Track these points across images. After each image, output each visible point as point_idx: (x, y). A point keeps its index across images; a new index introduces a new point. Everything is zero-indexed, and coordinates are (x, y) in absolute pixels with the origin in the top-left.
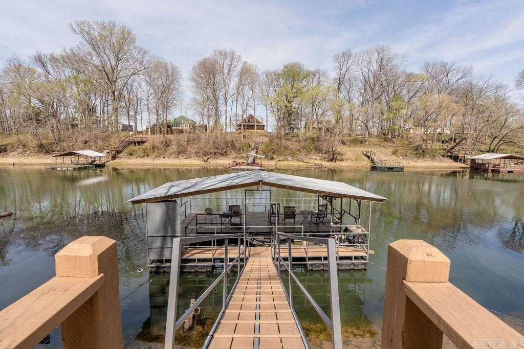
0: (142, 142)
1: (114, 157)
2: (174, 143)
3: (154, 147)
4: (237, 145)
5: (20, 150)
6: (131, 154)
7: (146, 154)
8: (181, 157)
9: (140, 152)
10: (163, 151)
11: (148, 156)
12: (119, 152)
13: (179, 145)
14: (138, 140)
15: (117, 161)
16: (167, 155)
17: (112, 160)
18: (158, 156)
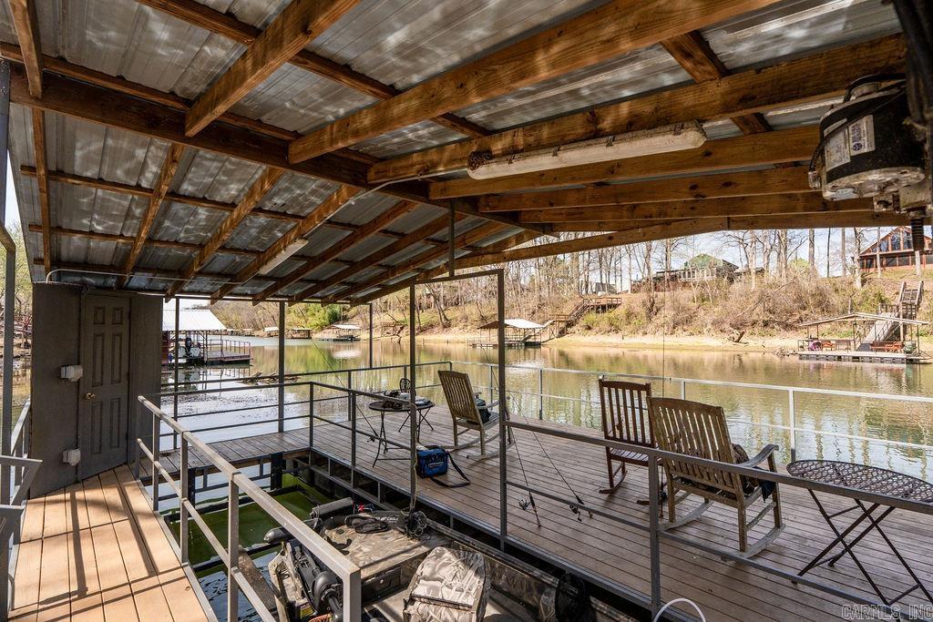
0: (610, 306)
1: (562, 333)
2: (668, 304)
3: (629, 315)
4: (835, 300)
5: (461, 325)
6: (589, 328)
7: (615, 328)
8: (680, 331)
9: (605, 325)
10: (645, 320)
11: (617, 330)
12: (570, 324)
13: (679, 309)
14: (603, 302)
15: (566, 338)
16: (651, 327)
17: (559, 337)
18: (635, 332)
